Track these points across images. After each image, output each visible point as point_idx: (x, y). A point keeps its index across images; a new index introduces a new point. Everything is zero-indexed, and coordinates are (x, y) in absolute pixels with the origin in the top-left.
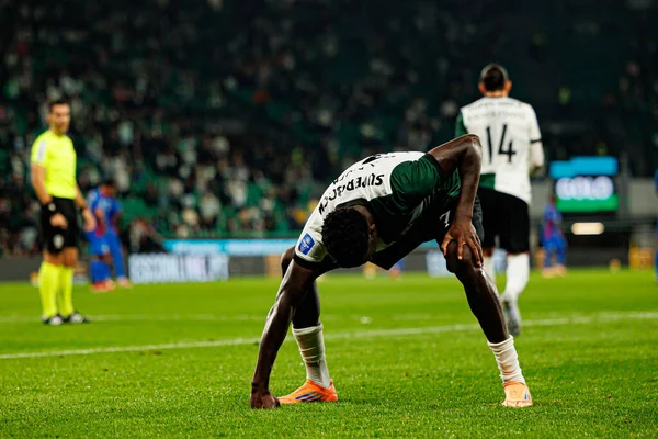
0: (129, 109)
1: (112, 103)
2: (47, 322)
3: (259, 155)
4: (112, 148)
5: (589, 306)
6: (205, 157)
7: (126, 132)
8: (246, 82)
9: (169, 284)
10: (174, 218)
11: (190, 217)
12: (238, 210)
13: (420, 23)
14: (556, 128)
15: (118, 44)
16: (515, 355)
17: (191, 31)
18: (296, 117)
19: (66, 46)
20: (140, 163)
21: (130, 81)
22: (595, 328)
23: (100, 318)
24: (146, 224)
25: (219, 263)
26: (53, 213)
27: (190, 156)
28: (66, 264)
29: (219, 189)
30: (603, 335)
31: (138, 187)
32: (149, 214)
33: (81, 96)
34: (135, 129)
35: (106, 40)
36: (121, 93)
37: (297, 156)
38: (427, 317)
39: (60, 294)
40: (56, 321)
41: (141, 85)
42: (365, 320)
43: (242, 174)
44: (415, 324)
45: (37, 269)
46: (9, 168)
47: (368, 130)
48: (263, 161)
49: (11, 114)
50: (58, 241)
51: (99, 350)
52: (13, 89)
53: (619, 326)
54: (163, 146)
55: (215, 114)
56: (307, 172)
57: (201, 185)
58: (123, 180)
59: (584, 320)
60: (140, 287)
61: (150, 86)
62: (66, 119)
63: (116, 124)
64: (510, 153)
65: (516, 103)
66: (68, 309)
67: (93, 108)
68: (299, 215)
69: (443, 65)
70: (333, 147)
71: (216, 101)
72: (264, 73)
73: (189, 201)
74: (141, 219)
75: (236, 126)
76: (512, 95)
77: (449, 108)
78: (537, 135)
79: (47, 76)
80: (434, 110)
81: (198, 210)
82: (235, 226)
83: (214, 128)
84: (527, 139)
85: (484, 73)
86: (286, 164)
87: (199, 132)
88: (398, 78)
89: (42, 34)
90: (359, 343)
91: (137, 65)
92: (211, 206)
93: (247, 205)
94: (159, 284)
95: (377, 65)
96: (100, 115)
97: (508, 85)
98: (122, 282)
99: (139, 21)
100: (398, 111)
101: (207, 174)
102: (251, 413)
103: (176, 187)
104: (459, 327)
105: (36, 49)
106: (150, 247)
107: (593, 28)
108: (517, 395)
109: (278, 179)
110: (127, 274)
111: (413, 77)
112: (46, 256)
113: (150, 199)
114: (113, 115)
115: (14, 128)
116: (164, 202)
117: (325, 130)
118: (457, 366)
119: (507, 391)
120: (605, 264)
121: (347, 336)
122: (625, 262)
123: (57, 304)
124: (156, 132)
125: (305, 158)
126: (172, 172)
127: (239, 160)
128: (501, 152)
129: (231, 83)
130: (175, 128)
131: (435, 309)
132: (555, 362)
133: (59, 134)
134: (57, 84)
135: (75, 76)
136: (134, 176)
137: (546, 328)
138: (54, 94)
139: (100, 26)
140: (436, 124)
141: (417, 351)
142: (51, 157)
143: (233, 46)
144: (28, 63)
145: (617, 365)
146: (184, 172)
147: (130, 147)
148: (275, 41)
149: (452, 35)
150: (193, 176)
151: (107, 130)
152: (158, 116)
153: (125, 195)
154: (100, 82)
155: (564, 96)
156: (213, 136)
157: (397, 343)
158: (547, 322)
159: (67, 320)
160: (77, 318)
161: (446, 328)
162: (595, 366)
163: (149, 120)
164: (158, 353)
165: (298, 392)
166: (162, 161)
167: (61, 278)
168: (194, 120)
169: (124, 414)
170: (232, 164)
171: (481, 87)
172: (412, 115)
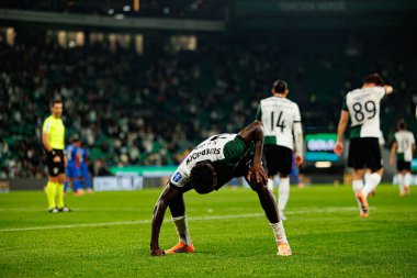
0: (94, 104)
1: (86, 102)
2: (51, 211)
3: (160, 127)
4: (86, 124)
5: (322, 204)
6: (133, 128)
7: (93, 116)
8: (154, 91)
9: (113, 191)
10: (116, 159)
11: (124, 158)
12: (149, 155)
13: (242, 62)
14: (308, 115)
15: (90, 71)
16: (283, 230)
17: (126, 65)
18: (178, 108)
19: (64, 73)
20: (100, 131)
21: (96, 90)
22: (325, 215)
23: (78, 209)
24: (102, 162)
25: (138, 181)
26: (54, 156)
27: (125, 128)
28: (60, 182)
29: (139, 144)
30: (329, 219)
31: (99, 143)
32: (104, 157)
33: (71, 98)
34: (97, 114)
35: (84, 70)
36: (91, 97)
37: (178, 128)
38: (241, 209)
39: (57, 197)
40: (55, 211)
41: (101, 93)
42: (210, 211)
43: (151, 137)
44: (236, 213)
45: (46, 184)
46: (34, 133)
47: (214, 115)
48: (162, 131)
49: (36, 106)
50: (56, 170)
51: (76, 225)
52: (37, 94)
53: (337, 214)
54: (112, 123)
55: (137, 107)
56: (183, 136)
57: (130, 142)
58: (91, 140)
59: (320, 211)
60: (98, 193)
61: (105, 93)
62: (60, 110)
63: (88, 112)
64: (282, 127)
65: (289, 101)
66: (61, 205)
67: (77, 104)
68: (179, 157)
69: (253, 83)
70: (197, 124)
71: (138, 100)
72: (163, 87)
73: (124, 150)
74: (100, 159)
75: (148, 113)
76: (288, 97)
77: (254, 105)
78: (298, 118)
79: (55, 87)
80: (248, 106)
81: (128, 154)
82: (147, 162)
83: (137, 113)
84: (292, 120)
85: (276, 84)
86: (173, 131)
87: (129, 116)
88: (230, 90)
89: (53, 67)
90: (207, 222)
91: (99, 82)
92: (135, 153)
93: (153, 152)
94: (108, 192)
95: (220, 83)
96: (81, 106)
97: (287, 92)
98: (89, 191)
99: (101, 61)
100: (229, 106)
101: (133, 137)
102: (151, 258)
103: (118, 143)
104: (257, 215)
105: (49, 74)
106: (104, 173)
107: (328, 65)
108: (284, 250)
109: (168, 140)
110: (92, 186)
111: (237, 89)
112: (50, 178)
113: (104, 149)
114: (86, 107)
115: (37, 113)
116: (112, 150)
117: (194, 115)
118: (255, 235)
119: (279, 248)
120: (331, 182)
121: (201, 218)
122: (342, 182)
123: (56, 202)
124: (108, 115)
125: (182, 129)
126: (116, 136)
127: (149, 130)
128: (278, 125)
129: (146, 92)
130: (117, 114)
131: (246, 205)
132: (304, 233)
133: (57, 117)
134: (59, 92)
135: (68, 88)
136: (97, 138)
137: (299, 215)
138: (58, 97)
139: (82, 63)
140: (248, 113)
141: (235, 227)
142: (52, 129)
143: (148, 73)
144: (45, 81)
145: (334, 234)
146: (122, 136)
147: (95, 123)
148: (169, 71)
149: (257, 68)
150: (126, 138)
151: (83, 115)
152: (109, 108)
153: (92, 147)
154: (81, 91)
155: (313, 98)
156: (137, 118)
157: (226, 223)
158: (301, 212)
159: (61, 210)
160: (66, 209)
161: (250, 215)
162: (324, 235)
163: (105, 110)
164: (106, 227)
165: (175, 247)
166: (111, 130)
167: (57, 189)
168: (127, 110)
169: (88, 258)
170: (146, 132)
171: (273, 91)
172: (237, 108)
